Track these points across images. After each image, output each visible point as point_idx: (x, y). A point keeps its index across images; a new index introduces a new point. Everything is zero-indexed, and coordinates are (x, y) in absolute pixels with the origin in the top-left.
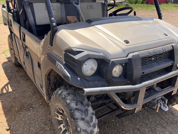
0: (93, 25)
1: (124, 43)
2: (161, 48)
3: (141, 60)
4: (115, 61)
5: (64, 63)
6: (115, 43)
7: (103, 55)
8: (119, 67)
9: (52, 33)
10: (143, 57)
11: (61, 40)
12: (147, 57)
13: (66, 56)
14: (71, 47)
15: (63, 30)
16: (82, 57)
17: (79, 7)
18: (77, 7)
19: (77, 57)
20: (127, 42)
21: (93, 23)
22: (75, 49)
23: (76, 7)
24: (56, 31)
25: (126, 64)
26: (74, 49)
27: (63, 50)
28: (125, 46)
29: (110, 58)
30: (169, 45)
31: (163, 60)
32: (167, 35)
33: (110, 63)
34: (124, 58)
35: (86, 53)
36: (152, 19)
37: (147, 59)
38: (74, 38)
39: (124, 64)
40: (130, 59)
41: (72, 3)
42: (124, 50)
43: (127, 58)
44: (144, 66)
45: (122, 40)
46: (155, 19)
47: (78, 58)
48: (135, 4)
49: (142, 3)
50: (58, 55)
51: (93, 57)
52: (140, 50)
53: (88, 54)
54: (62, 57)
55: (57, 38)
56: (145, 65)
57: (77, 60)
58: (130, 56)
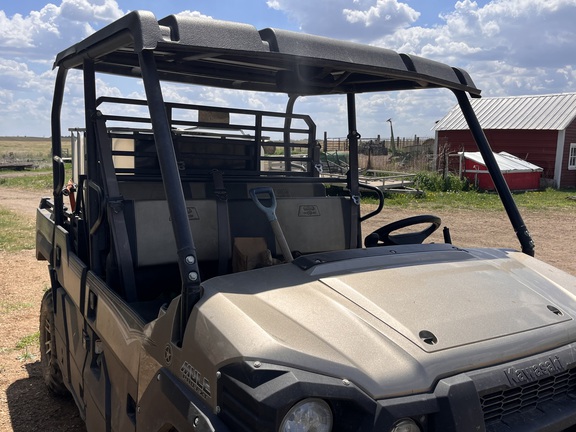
0: (317, 278)
1: (421, 342)
2: (544, 359)
3: (482, 401)
4: (394, 406)
5: (217, 409)
6: (390, 343)
7: (351, 385)
8: (409, 428)
9: (185, 305)
10: (486, 393)
11: (212, 328)
12: (500, 393)
13: (225, 388)
14: (242, 357)
15: (220, 296)
16: (278, 393)
17: (272, 212)
18: (269, 214)
19: (261, 393)
20: (428, 337)
21: (317, 270)
22: (257, 363)
23: (264, 214)
24: (197, 297)
25: (430, 417)
26: (252, 364)
27: (215, 364)
28: (421, 352)
29: (376, 396)
30: (570, 345)
31: (557, 400)
32: (557, 312)
33: (377, 414)
34: (424, 398)
35: (293, 377)
36: (502, 253)
37: (501, 399)
38: (254, 323)
39: (423, 419)
40: (441, 401)
41: (251, 200)
42: (420, 368)
43: (433, 396)
44: (493, 423)
45: (413, 332)
46: (510, 254)
47: (265, 397)
48: (445, 191)
49: (466, 189)
50: (198, 379)
51: (315, 394)
52: (475, 365)
53: (298, 384)
55: (198, 320)
56: (498, 421)
57: (262, 404)
58: (446, 385)
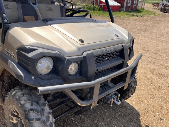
0: (49, 25)
1: (80, 42)
2: (112, 47)
3: (95, 58)
4: (71, 59)
5: (17, 61)
6: (71, 42)
7: (59, 53)
8: (75, 65)
9: (4, 30)
10: (96, 56)
11: (14, 37)
12: (100, 56)
13: (19, 54)
14: (24, 45)
15: (16, 28)
16: (35, 55)
17: (36, 7)
18: (35, 7)
19: (30, 55)
20: (82, 41)
21: (49, 22)
22: (29, 47)
23: (33, 7)
24: (8, 28)
25: (81, 61)
26: (27, 47)
27: (15, 48)
28: (80, 45)
29: (66, 56)
30: (119, 45)
31: (115, 58)
32: (117, 36)
33: (66, 61)
34: (80, 56)
35: (40, 50)
36: (106, 22)
37: (100, 57)
38: (28, 36)
39: (79, 62)
40: (84, 57)
41: (29, 3)
42: (79, 49)
43: (82, 56)
44: (98, 64)
45: (78, 40)
46: (108, 22)
47: (32, 56)
48: (93, 10)
49: (99, 10)
50: (10, 53)
51: (47, 55)
52: (94, 48)
53: (42, 52)
54: (14, 55)
55: (9, 35)
56: (99, 63)
57: (30, 58)
58: (85, 54)
